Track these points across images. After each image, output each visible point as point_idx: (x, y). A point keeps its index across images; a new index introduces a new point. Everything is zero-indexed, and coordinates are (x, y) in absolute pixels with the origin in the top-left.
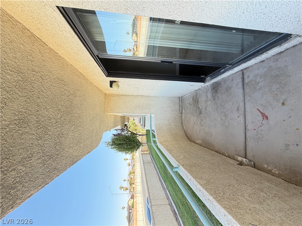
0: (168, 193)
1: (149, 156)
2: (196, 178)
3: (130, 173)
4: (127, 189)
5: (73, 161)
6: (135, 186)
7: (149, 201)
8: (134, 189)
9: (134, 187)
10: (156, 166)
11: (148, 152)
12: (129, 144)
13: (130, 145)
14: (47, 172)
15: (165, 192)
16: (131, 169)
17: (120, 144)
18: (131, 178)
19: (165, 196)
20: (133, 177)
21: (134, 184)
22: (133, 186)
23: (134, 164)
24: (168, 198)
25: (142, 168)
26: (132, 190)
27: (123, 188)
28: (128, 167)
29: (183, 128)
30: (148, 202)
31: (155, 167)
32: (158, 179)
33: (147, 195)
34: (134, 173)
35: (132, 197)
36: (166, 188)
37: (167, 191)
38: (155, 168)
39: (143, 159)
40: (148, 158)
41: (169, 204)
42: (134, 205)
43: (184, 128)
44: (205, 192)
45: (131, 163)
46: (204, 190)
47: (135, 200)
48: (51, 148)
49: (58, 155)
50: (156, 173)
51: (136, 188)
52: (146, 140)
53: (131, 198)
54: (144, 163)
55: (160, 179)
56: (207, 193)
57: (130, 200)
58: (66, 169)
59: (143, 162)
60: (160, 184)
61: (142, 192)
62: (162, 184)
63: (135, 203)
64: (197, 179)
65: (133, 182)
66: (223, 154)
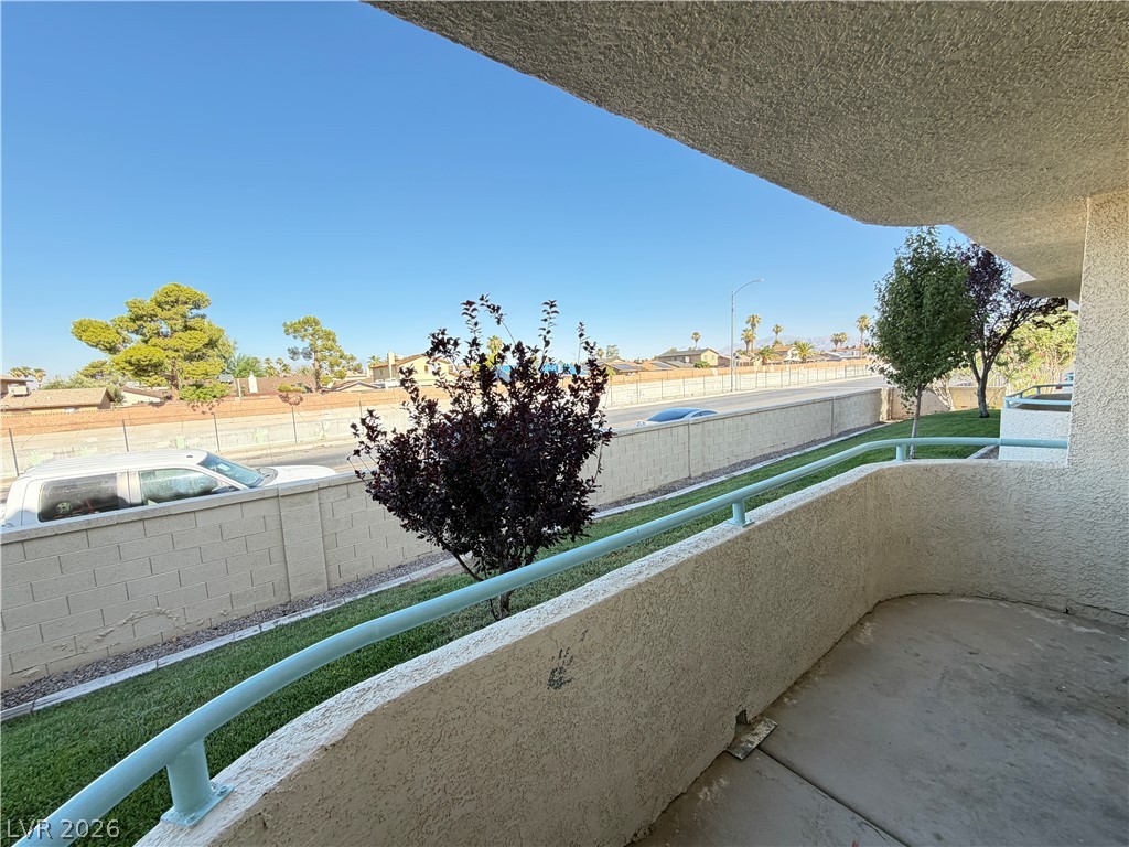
0: (719, 480)
1: (866, 420)
2: (699, 561)
3: (801, 348)
4: (747, 342)
5: (783, 177)
6: (755, 368)
7: (704, 416)
8: (746, 364)
9: (752, 364)
10: (816, 447)
11: (883, 417)
12: (920, 336)
13: (914, 341)
14: (730, 136)
15: (724, 468)
16: (819, 348)
17: (919, 295)
18: (784, 353)
19: (712, 469)
20: (789, 358)
21: (764, 363)
22: (758, 363)
23: (840, 360)
24: (705, 477)
25: (819, 391)
26: (744, 359)
27: (753, 326)
28: (830, 335)
29: (963, 595)
30: (700, 414)
31: (814, 442)
32: (767, 452)
33: (721, 411)
34: (803, 361)
35: (723, 362)
36: (736, 474)
37: (723, 478)
38: (808, 445)
39: (849, 396)
40: (856, 419)
41: (690, 477)
42: (701, 369)
43: (963, 600)
44: (657, 571)
45: (844, 346)
46: (660, 570)
47: (714, 370)
48: (806, 106)
49: (789, 131)
50: (787, 447)
51: (751, 372)
52: (953, 409)
53: (721, 358)
54: (831, 400)
55: (767, 457)
56: (652, 574)
57: (717, 356)
58: (751, 172)
59: (839, 398)
60: (750, 456)
61: (735, 393)
62: (748, 463)
63: (707, 371)
64: (693, 564)
65: (769, 361)
66: (790, 689)
